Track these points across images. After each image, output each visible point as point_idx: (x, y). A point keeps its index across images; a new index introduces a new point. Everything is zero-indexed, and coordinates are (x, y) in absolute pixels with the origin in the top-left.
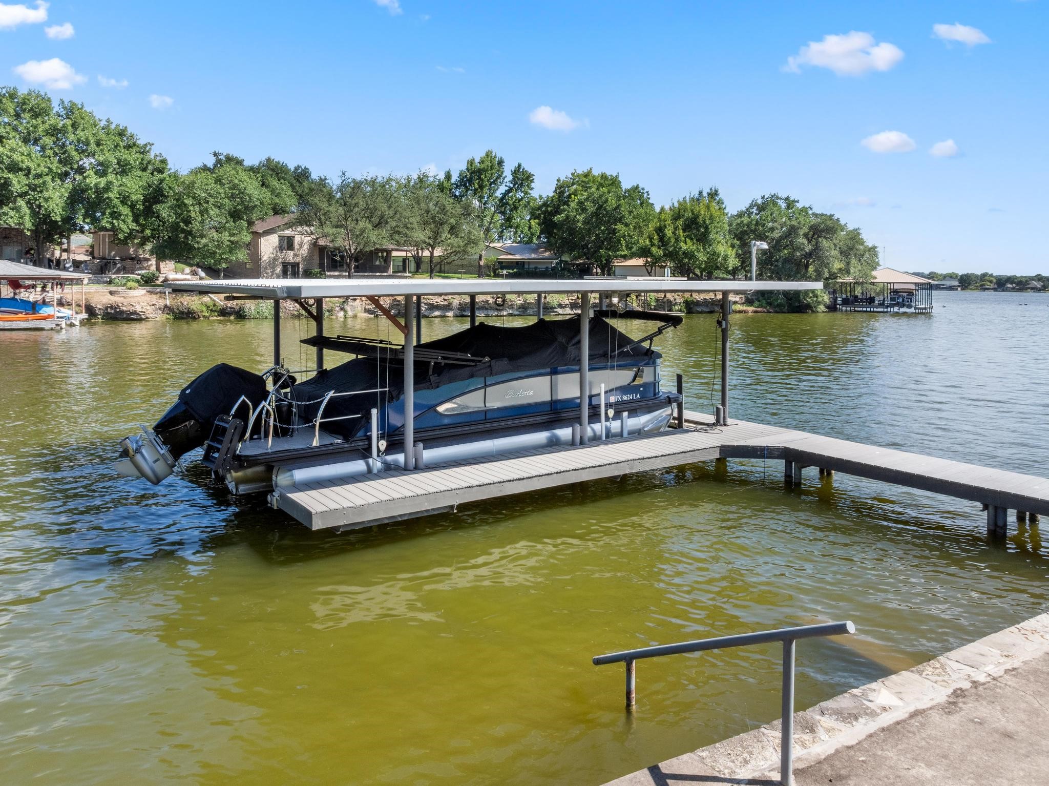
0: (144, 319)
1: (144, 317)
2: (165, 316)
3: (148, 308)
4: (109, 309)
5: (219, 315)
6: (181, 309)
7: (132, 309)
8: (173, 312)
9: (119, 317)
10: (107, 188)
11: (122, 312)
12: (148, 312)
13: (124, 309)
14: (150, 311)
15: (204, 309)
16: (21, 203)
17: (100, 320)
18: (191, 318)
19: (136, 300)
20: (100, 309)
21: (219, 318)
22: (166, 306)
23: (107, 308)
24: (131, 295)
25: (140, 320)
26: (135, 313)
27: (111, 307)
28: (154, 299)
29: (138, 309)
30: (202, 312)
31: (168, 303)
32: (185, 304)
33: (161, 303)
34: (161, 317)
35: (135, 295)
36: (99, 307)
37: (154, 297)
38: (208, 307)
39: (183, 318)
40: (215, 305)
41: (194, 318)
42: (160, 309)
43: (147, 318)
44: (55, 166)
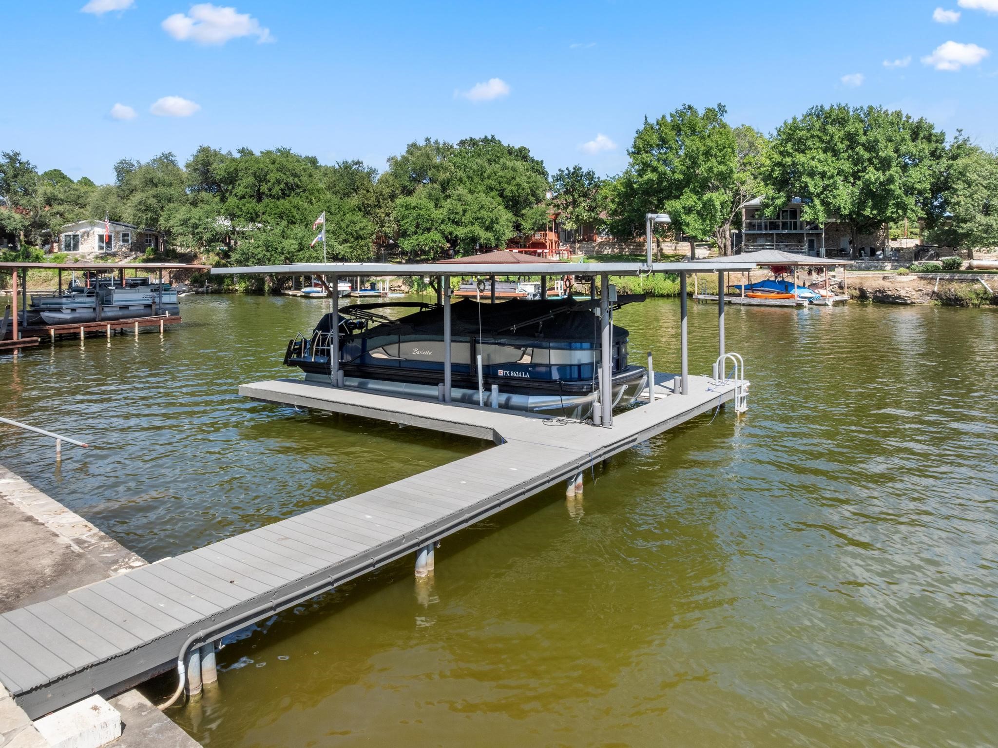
0: (909, 304)
1: (909, 302)
2: (933, 302)
3: (914, 293)
4: (878, 294)
5: (991, 304)
6: (948, 295)
7: (896, 294)
8: (941, 299)
9: (886, 300)
10: (891, 180)
11: (888, 296)
12: (914, 297)
13: (889, 293)
14: (915, 296)
15: (974, 296)
16: (817, 202)
17: (871, 303)
18: (959, 305)
19: (902, 285)
20: (870, 293)
21: (991, 307)
22: (934, 292)
23: (876, 292)
24: (898, 280)
25: (905, 304)
26: (899, 297)
27: (879, 291)
28: (922, 284)
29: (903, 293)
30: (971, 299)
31: (936, 289)
32: (952, 290)
33: (929, 288)
34: (928, 302)
35: (903, 280)
36: (869, 290)
37: (923, 282)
38: (978, 294)
39: (951, 305)
40: (985, 292)
41: (962, 306)
42: (928, 295)
43: (913, 303)
44: (847, 166)
